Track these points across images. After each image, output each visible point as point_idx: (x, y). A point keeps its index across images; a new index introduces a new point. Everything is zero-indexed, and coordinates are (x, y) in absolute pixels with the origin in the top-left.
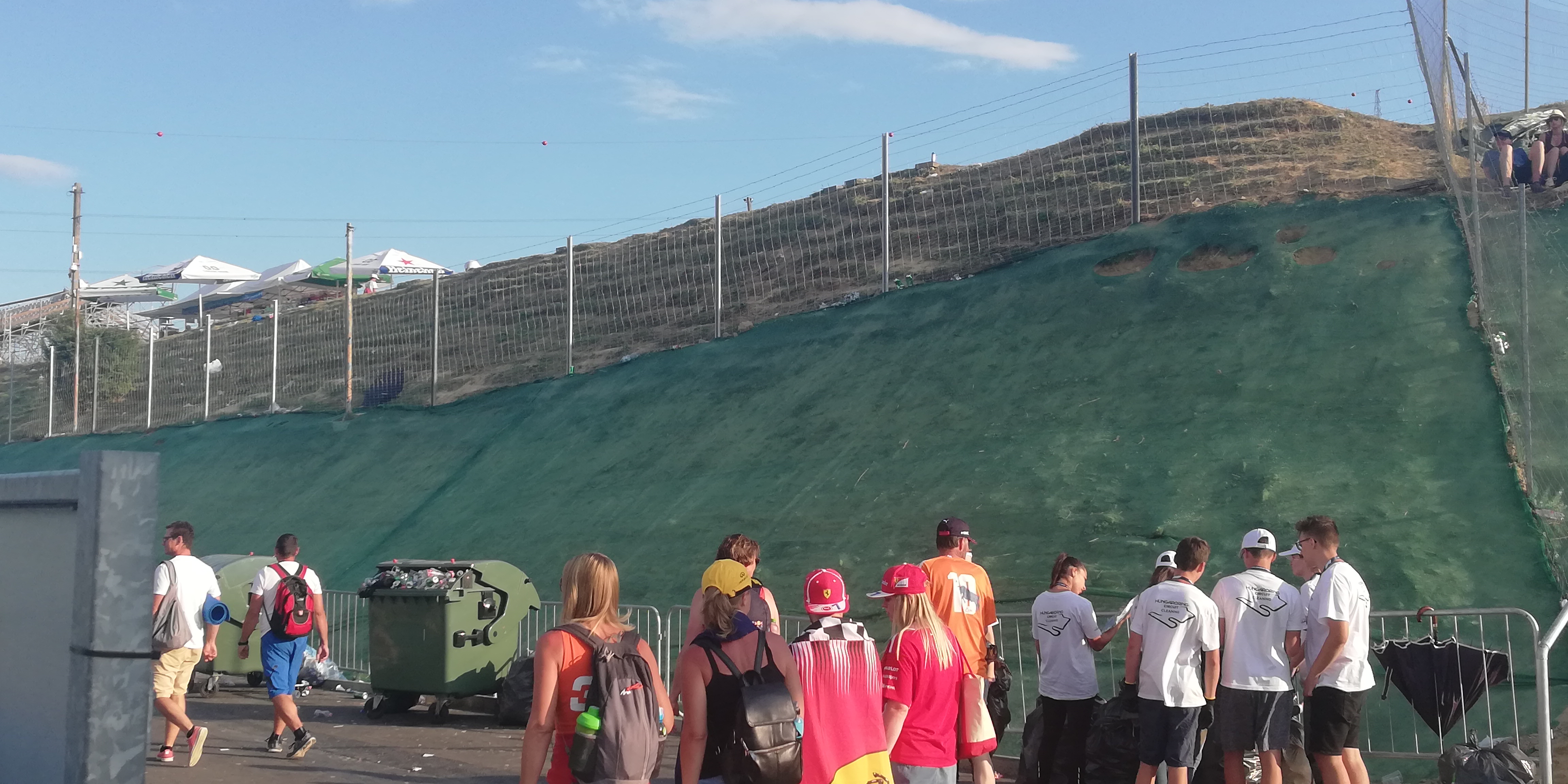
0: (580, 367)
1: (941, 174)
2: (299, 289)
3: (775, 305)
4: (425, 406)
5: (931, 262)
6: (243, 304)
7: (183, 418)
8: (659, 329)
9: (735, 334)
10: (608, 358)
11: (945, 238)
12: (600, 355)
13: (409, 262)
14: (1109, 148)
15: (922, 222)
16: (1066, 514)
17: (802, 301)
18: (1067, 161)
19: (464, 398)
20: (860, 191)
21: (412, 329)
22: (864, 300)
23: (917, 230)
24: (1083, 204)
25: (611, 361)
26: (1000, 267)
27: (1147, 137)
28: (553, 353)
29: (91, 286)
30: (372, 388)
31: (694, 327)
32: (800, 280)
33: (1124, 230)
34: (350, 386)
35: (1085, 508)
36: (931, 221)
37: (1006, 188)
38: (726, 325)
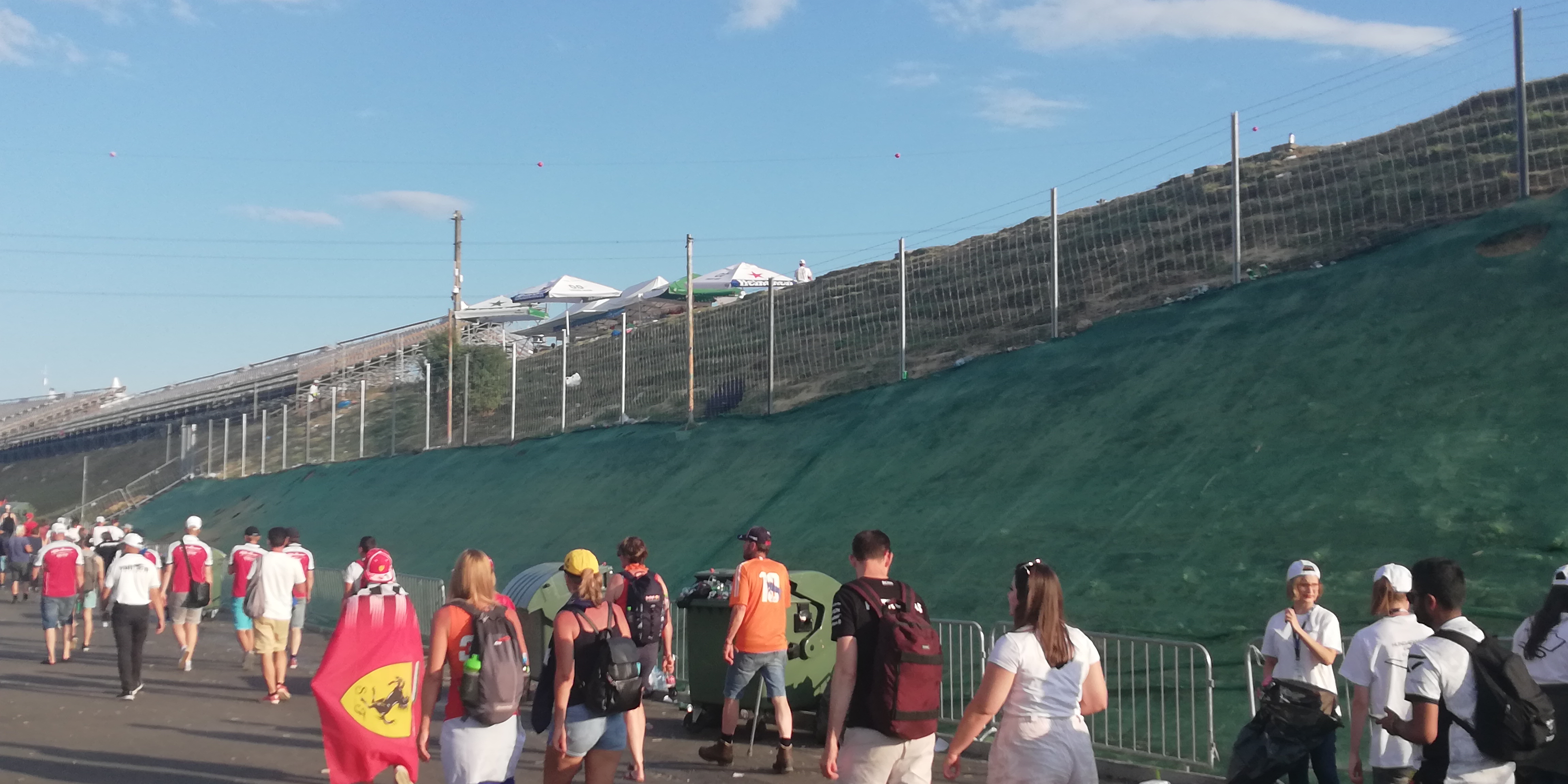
0: (914, 372)
1: (1300, 156)
2: (658, 305)
3: (1115, 302)
4: (762, 414)
5: (1288, 250)
6: (608, 321)
7: (543, 430)
8: (995, 331)
9: (1074, 334)
10: (942, 362)
11: (1304, 223)
12: (934, 360)
13: (759, 275)
14: (1491, 117)
15: (1278, 208)
16: (1445, 523)
17: (1145, 296)
18: (1443, 133)
19: (800, 406)
20: (1208, 179)
21: (754, 338)
22: (1214, 293)
23: (1272, 216)
24: (1462, 179)
25: (946, 365)
26: (1366, 252)
27: (1537, 102)
28: (886, 359)
29: (471, 307)
30: (712, 396)
31: (1029, 329)
32: (1143, 274)
33: (1511, 205)
34: (692, 396)
35: (1467, 516)
36: (1287, 206)
37: (1372, 167)
38: (1064, 324)
